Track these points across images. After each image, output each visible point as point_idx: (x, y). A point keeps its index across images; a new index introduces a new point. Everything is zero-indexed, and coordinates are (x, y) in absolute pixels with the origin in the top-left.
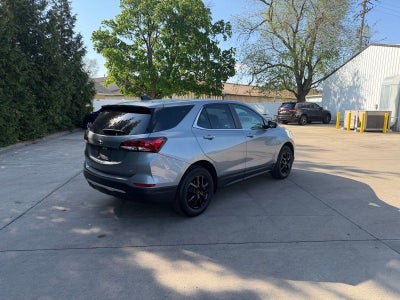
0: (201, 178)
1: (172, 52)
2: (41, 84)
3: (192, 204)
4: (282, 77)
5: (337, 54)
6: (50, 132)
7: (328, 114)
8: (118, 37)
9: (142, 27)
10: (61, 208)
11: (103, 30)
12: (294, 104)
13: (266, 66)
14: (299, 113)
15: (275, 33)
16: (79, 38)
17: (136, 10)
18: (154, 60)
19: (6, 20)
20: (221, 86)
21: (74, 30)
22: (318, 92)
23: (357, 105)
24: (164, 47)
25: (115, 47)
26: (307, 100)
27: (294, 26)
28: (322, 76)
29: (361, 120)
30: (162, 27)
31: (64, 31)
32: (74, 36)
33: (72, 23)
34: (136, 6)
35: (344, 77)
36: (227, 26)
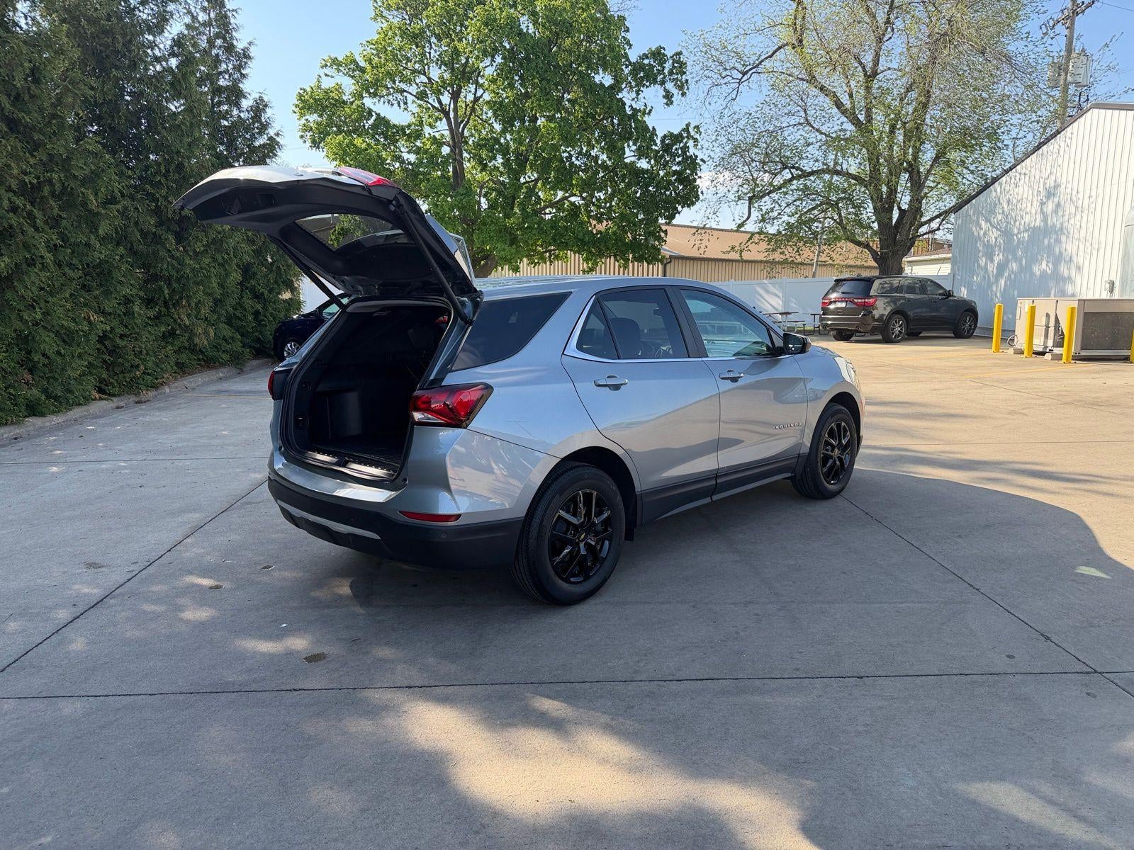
0: (588, 497)
1: (520, 142)
2: (157, 239)
3: (563, 570)
4: (835, 206)
5: (993, 135)
6: (182, 369)
7: (969, 310)
8: (368, 102)
9: (435, 73)
10: (206, 582)
11: (327, 84)
12: (869, 281)
13: (787, 175)
14: (882, 308)
15: (812, 79)
16: (259, 108)
17: (416, 26)
18: (467, 165)
19: (62, 64)
20: (656, 234)
21: (245, 86)
22: (938, 246)
23: (1055, 283)
24: (498, 127)
25: (359, 132)
26: (908, 270)
27: (868, 59)
28: (950, 201)
29: (1064, 326)
30: (490, 72)
31: (217, 91)
32: (246, 103)
33: (238, 68)
34: (415, 16)
35: (1015, 201)
36: (676, 65)
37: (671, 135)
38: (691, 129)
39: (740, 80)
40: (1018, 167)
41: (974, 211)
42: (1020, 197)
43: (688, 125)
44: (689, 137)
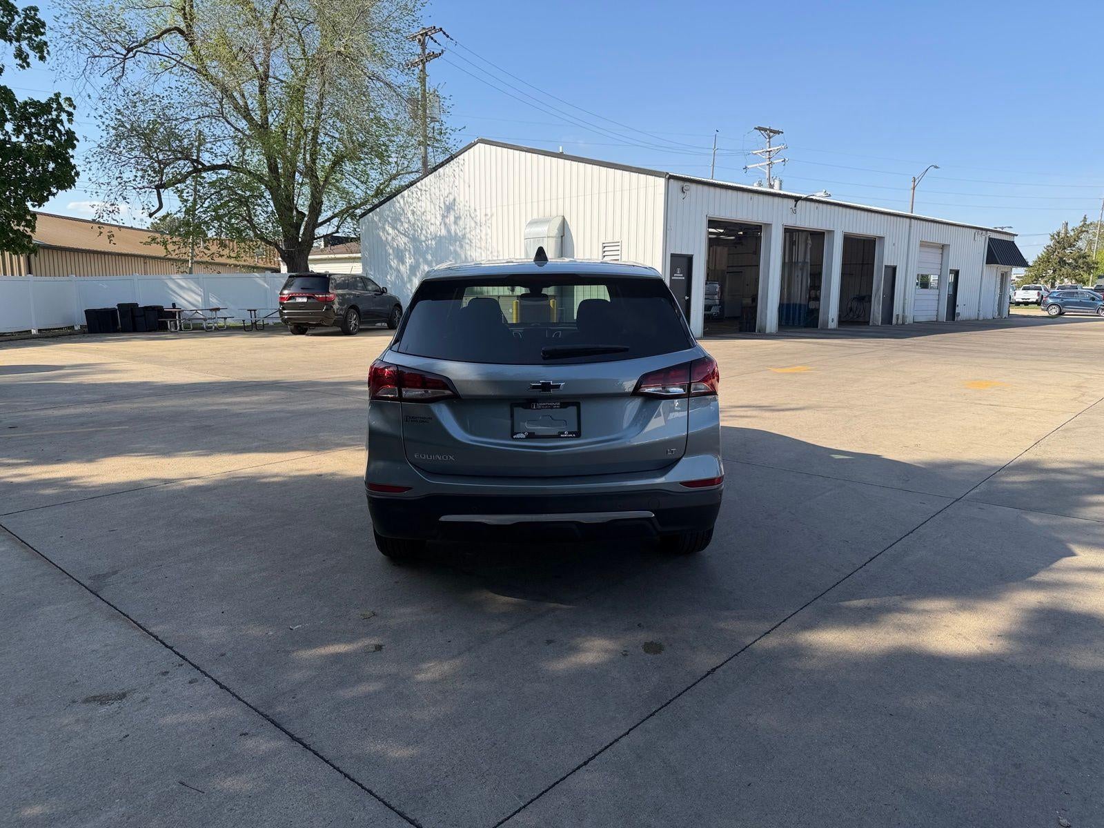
7: (397, 305)
35: (419, 213)
36: (28, 21)
37: (34, 104)
38: (61, 101)
39: (125, 56)
40: (418, 184)
41: (380, 218)
42: (423, 210)
43: (58, 95)
44: (60, 109)
